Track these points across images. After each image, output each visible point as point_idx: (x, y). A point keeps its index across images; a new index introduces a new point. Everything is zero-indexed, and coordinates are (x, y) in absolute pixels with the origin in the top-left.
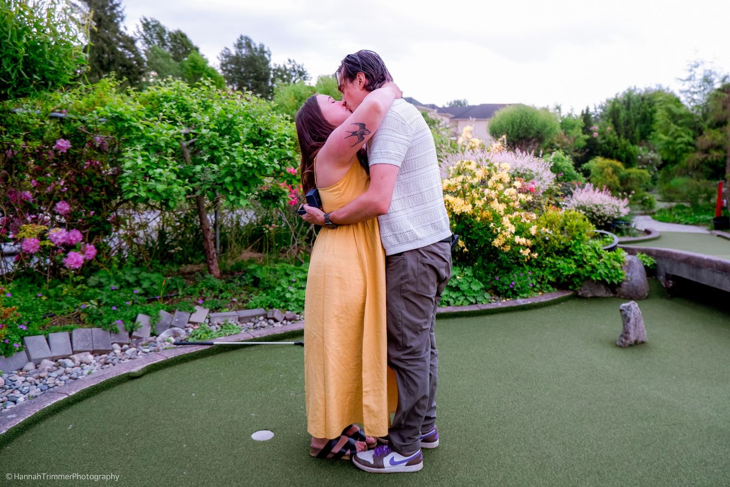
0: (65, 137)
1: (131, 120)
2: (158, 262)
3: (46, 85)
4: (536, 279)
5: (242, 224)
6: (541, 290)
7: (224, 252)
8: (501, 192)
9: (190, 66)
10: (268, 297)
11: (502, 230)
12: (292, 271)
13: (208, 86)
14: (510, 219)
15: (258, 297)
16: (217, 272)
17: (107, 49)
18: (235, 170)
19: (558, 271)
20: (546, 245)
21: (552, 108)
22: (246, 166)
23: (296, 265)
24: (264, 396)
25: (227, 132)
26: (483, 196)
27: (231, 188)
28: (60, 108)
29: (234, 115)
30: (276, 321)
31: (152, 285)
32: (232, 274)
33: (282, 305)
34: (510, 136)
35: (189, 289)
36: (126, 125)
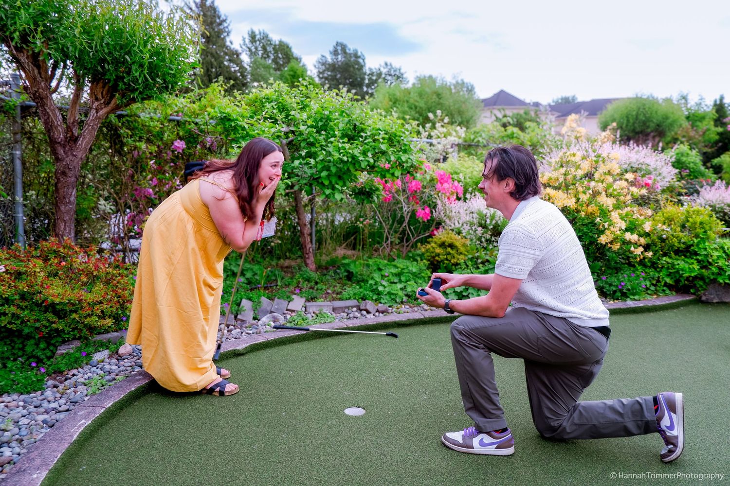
0: (181, 139)
1: (237, 120)
2: (259, 256)
3: (167, 88)
4: (650, 281)
5: (337, 223)
6: (656, 292)
7: (319, 248)
8: (610, 186)
9: (289, 75)
10: (361, 290)
11: (609, 225)
12: (385, 266)
13: (306, 86)
14: (620, 215)
15: (351, 290)
16: (313, 266)
17: (215, 63)
18: (331, 164)
19: (678, 272)
20: (663, 244)
21: (675, 98)
22: (342, 161)
23: (389, 261)
24: (356, 378)
25: (323, 128)
26: (589, 189)
27: (326, 183)
28: (176, 112)
29: (330, 112)
30: (368, 312)
31: (254, 275)
32: (327, 268)
33: (374, 298)
34: (624, 131)
35: (287, 279)
36: (233, 124)
